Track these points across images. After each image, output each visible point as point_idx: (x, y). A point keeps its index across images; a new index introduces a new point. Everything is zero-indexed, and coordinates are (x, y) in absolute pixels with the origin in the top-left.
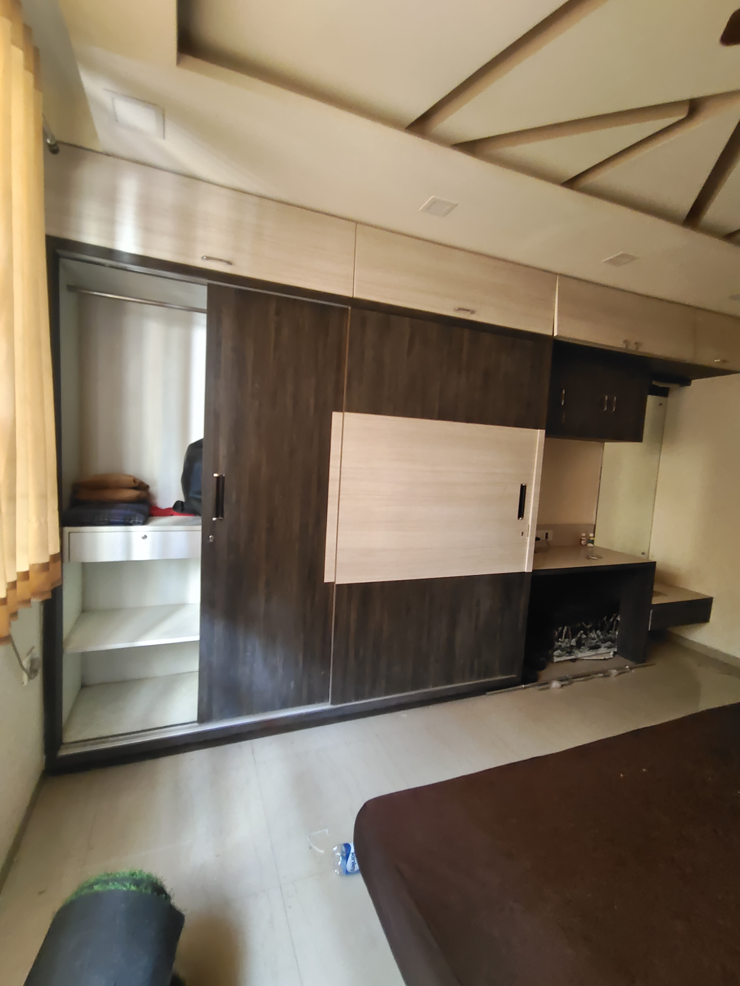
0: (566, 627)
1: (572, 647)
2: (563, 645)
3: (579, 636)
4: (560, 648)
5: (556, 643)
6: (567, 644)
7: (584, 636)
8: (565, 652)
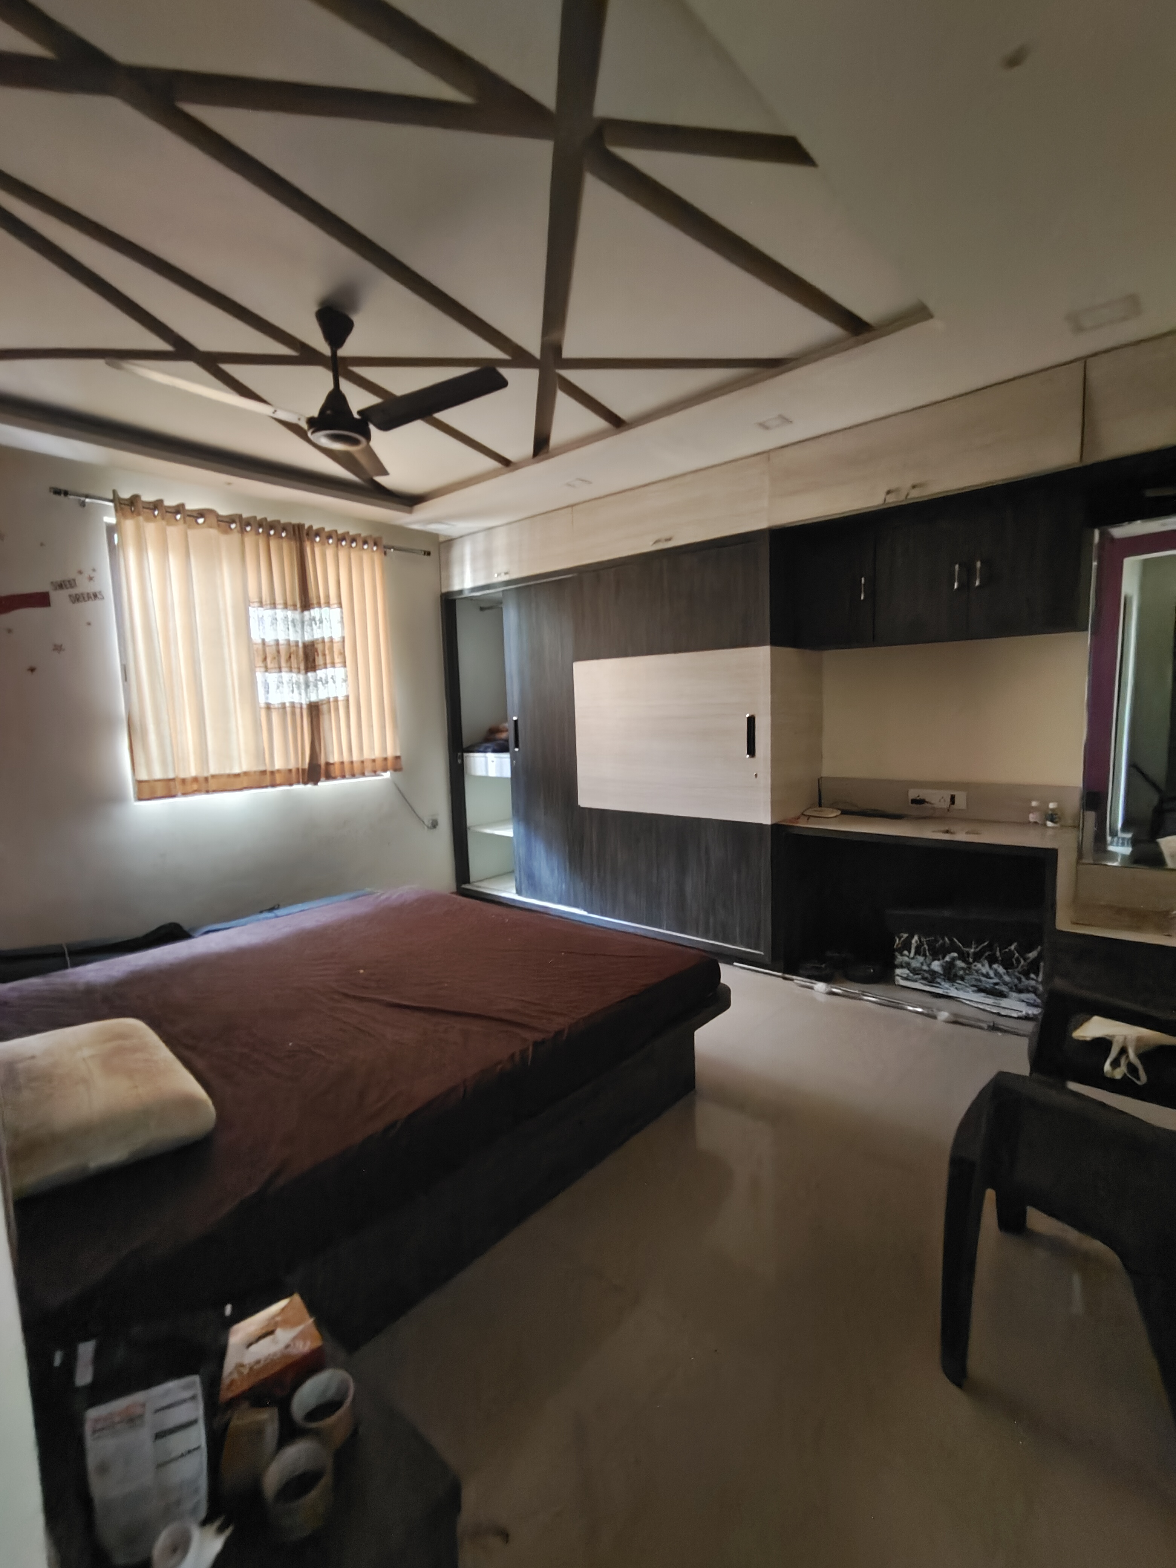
0: (916, 938)
1: (933, 973)
2: (915, 964)
3: (947, 959)
4: (908, 966)
5: (899, 957)
6: (922, 964)
7: (960, 964)
8: (920, 976)
